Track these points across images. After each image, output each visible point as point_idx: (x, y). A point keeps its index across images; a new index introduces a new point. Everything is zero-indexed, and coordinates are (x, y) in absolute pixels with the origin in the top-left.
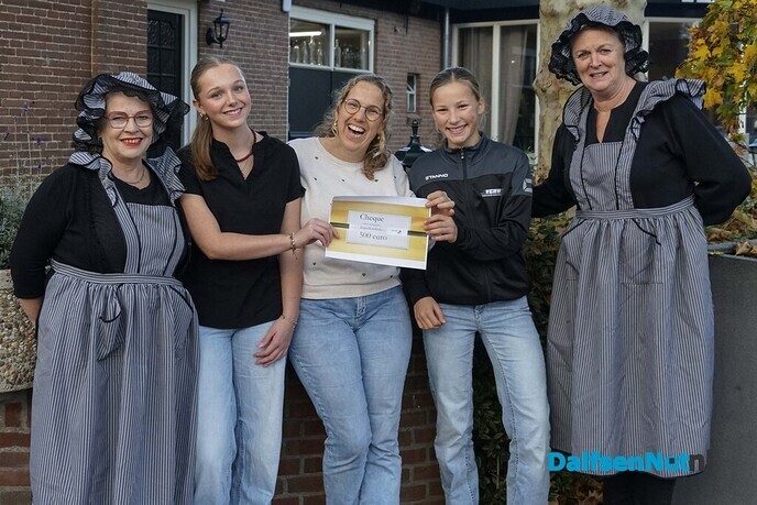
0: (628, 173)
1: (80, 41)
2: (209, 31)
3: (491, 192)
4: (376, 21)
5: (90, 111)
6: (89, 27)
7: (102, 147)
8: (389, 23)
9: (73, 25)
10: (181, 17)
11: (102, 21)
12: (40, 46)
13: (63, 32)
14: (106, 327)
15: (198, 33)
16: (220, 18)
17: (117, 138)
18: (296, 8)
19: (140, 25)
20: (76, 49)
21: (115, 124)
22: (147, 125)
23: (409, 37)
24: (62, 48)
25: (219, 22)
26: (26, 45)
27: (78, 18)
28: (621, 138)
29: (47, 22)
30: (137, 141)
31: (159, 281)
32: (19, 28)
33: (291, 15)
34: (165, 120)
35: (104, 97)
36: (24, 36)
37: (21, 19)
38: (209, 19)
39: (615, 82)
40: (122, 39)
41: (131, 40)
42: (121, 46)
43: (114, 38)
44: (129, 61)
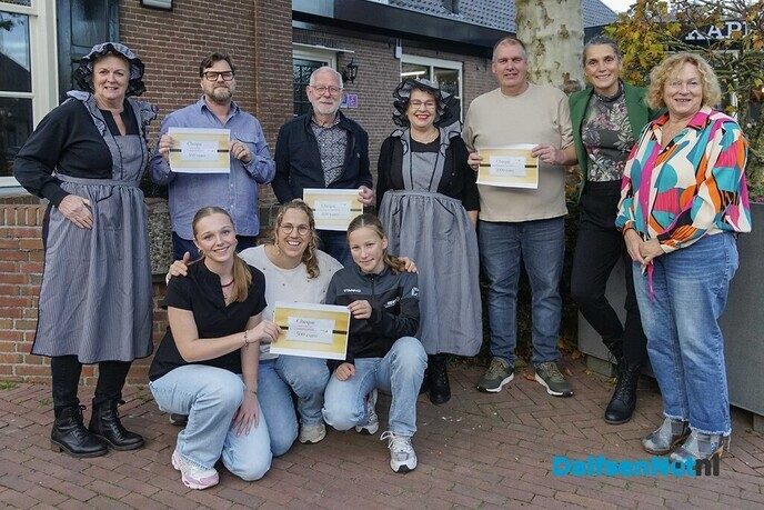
2: (344, 72)
3: (391, 303)
4: (464, 63)
5: (401, 98)
6: (254, 70)
8: (473, 64)
11: (262, 65)
16: (351, 64)
17: (414, 114)
18: (405, 55)
19: (288, 68)
21: (414, 106)
22: (432, 109)
23: (488, 73)
25: (350, 66)
30: (425, 117)
33: (401, 61)
35: (409, 91)
38: (344, 65)
40: (276, 77)
41: (282, 77)
42: (276, 82)
43: (271, 76)
44: (281, 92)
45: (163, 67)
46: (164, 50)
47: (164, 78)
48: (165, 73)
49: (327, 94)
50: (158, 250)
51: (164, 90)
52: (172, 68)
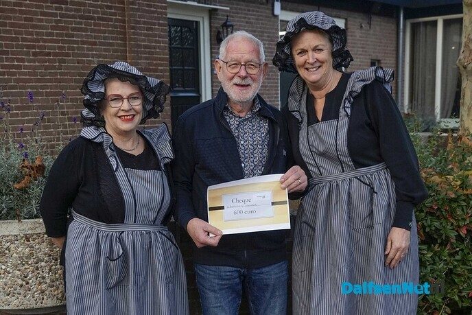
0: (345, 143)
1: (118, 45)
2: (219, 32)
4: (346, 19)
5: (93, 95)
6: (125, 34)
7: (105, 122)
8: (357, 20)
9: (112, 32)
10: (197, 23)
11: (133, 28)
12: (88, 49)
13: (105, 38)
14: (112, 264)
15: (211, 35)
16: (226, 23)
17: (116, 115)
18: (284, 12)
19: (162, 30)
20: (116, 51)
21: (113, 104)
23: (372, 32)
24: (105, 50)
25: (225, 25)
26: (79, 49)
27: (115, 27)
28: (336, 117)
29: (93, 31)
30: (131, 117)
31: (151, 229)
32: (72, 36)
33: (280, 18)
34: (152, 99)
35: (104, 83)
36: (77, 42)
37: (73, 29)
38: (218, 24)
39: (326, 75)
40: (149, 41)
41: (156, 42)
42: (149, 47)
43: (144, 41)
44: (156, 59)
45: (21, 33)
46: (21, 12)
47: (22, 47)
48: (23, 40)
49: (243, 73)
50: (44, 278)
51: (23, 60)
52: (31, 33)
